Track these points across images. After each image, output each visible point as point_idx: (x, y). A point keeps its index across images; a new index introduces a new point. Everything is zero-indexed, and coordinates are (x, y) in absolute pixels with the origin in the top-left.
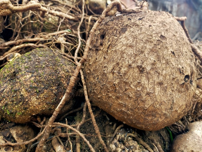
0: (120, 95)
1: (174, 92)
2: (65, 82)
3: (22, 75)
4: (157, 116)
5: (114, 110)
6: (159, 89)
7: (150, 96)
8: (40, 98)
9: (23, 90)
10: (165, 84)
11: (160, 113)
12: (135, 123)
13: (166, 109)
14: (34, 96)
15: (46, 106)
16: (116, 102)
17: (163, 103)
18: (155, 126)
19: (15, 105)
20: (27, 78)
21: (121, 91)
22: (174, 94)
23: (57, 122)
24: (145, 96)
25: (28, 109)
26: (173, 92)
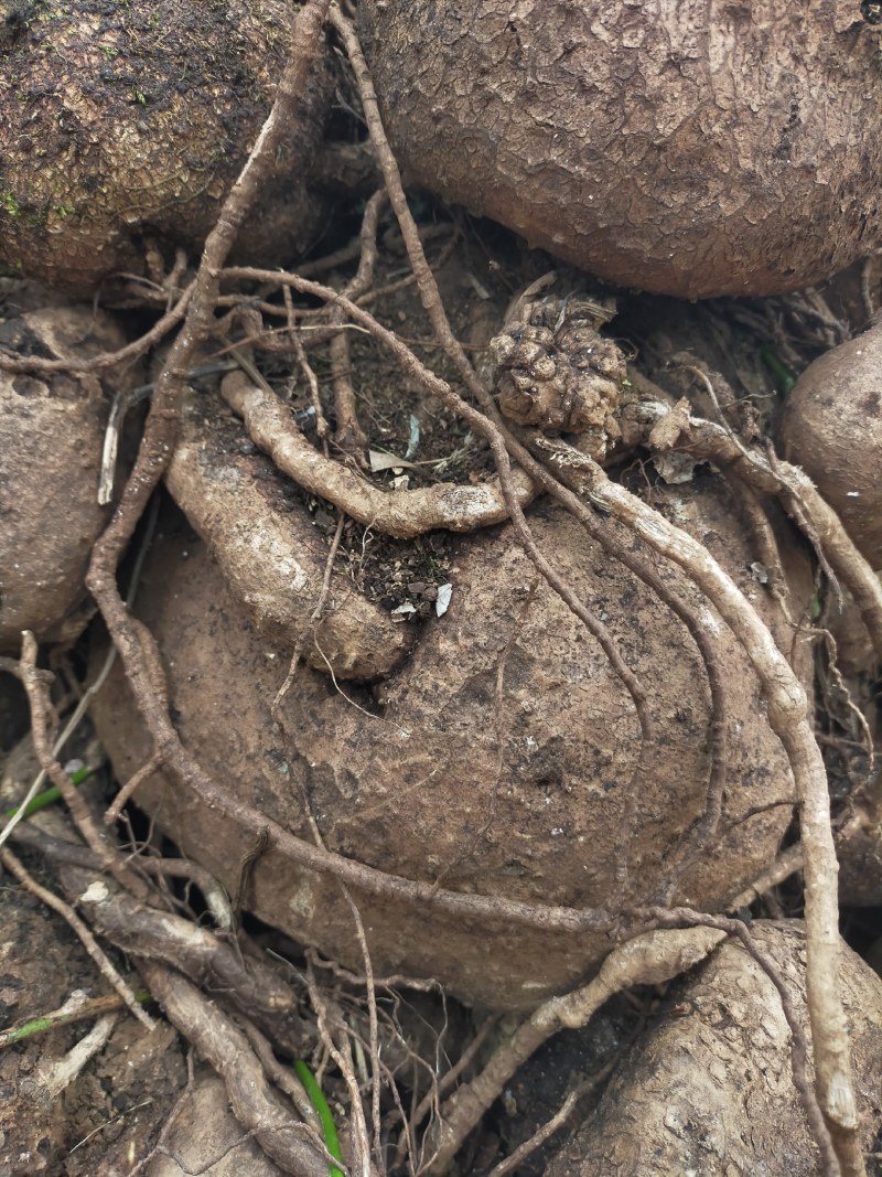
0: (541, 79)
1: (802, 68)
2: (265, 74)
3: (56, 26)
4: (711, 185)
5: (510, 170)
6: (731, 41)
7: (680, 75)
8: (156, 131)
9: (71, 91)
10: (760, 20)
11: (726, 170)
12: (608, 228)
13: (757, 152)
14: (125, 123)
15: (185, 178)
16: (518, 119)
17: (746, 117)
18: (704, 244)
19: (40, 168)
20: (82, 36)
21: (544, 62)
22: (802, 80)
23: (242, 265)
24: (661, 73)
25: (102, 184)
26: (796, 67)
